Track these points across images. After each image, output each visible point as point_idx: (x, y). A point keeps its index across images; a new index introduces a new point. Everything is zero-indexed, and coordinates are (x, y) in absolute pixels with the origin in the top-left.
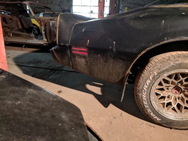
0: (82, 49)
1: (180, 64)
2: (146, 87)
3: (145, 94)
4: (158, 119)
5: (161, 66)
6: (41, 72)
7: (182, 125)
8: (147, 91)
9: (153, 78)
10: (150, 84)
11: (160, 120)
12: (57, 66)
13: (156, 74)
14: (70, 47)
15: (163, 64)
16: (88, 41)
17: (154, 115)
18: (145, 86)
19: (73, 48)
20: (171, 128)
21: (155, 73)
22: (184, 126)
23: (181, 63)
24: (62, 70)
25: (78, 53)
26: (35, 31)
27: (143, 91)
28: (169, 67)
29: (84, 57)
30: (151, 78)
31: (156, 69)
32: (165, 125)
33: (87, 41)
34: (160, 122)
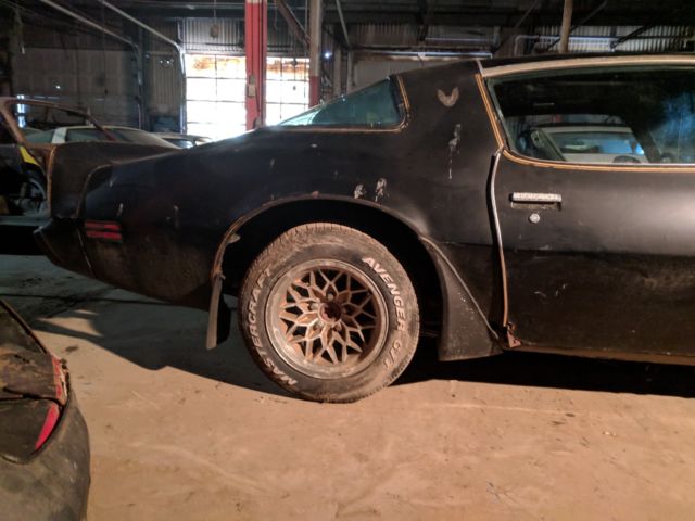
0: (108, 226)
1: (311, 249)
2: (254, 305)
3: (253, 322)
4: (292, 382)
5: (277, 255)
6: (29, 308)
7: (341, 388)
8: (258, 314)
9: (265, 283)
10: (260, 298)
11: (295, 382)
12: (86, 290)
13: (269, 274)
14: (80, 222)
15: (279, 250)
16: (121, 206)
17: (282, 373)
18: (251, 302)
19: (86, 225)
20: (321, 401)
21: (268, 271)
22: (346, 391)
23: (313, 247)
24: (97, 300)
25: (100, 235)
26: (37, 188)
27: (250, 315)
28: (293, 256)
29: (115, 244)
30: (260, 283)
31: (268, 262)
32: (308, 394)
33: (118, 207)
34: (297, 389)
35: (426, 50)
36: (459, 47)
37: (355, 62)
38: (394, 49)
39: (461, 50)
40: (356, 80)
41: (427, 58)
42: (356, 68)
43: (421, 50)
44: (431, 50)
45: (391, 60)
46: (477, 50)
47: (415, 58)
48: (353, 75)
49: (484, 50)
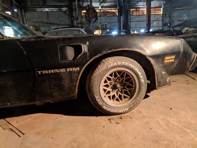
35: (47, 8)
36: (57, 7)
37: (25, 13)
38: (37, 8)
39: (58, 8)
40: (27, 19)
41: (48, 10)
42: (26, 14)
43: (46, 8)
44: (49, 8)
45: (37, 11)
46: (63, 7)
47: (44, 10)
48: (25, 17)
49: (65, 7)
